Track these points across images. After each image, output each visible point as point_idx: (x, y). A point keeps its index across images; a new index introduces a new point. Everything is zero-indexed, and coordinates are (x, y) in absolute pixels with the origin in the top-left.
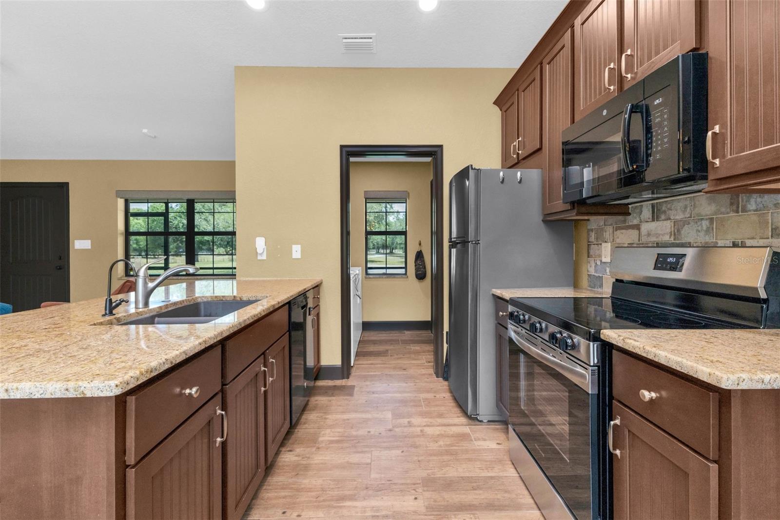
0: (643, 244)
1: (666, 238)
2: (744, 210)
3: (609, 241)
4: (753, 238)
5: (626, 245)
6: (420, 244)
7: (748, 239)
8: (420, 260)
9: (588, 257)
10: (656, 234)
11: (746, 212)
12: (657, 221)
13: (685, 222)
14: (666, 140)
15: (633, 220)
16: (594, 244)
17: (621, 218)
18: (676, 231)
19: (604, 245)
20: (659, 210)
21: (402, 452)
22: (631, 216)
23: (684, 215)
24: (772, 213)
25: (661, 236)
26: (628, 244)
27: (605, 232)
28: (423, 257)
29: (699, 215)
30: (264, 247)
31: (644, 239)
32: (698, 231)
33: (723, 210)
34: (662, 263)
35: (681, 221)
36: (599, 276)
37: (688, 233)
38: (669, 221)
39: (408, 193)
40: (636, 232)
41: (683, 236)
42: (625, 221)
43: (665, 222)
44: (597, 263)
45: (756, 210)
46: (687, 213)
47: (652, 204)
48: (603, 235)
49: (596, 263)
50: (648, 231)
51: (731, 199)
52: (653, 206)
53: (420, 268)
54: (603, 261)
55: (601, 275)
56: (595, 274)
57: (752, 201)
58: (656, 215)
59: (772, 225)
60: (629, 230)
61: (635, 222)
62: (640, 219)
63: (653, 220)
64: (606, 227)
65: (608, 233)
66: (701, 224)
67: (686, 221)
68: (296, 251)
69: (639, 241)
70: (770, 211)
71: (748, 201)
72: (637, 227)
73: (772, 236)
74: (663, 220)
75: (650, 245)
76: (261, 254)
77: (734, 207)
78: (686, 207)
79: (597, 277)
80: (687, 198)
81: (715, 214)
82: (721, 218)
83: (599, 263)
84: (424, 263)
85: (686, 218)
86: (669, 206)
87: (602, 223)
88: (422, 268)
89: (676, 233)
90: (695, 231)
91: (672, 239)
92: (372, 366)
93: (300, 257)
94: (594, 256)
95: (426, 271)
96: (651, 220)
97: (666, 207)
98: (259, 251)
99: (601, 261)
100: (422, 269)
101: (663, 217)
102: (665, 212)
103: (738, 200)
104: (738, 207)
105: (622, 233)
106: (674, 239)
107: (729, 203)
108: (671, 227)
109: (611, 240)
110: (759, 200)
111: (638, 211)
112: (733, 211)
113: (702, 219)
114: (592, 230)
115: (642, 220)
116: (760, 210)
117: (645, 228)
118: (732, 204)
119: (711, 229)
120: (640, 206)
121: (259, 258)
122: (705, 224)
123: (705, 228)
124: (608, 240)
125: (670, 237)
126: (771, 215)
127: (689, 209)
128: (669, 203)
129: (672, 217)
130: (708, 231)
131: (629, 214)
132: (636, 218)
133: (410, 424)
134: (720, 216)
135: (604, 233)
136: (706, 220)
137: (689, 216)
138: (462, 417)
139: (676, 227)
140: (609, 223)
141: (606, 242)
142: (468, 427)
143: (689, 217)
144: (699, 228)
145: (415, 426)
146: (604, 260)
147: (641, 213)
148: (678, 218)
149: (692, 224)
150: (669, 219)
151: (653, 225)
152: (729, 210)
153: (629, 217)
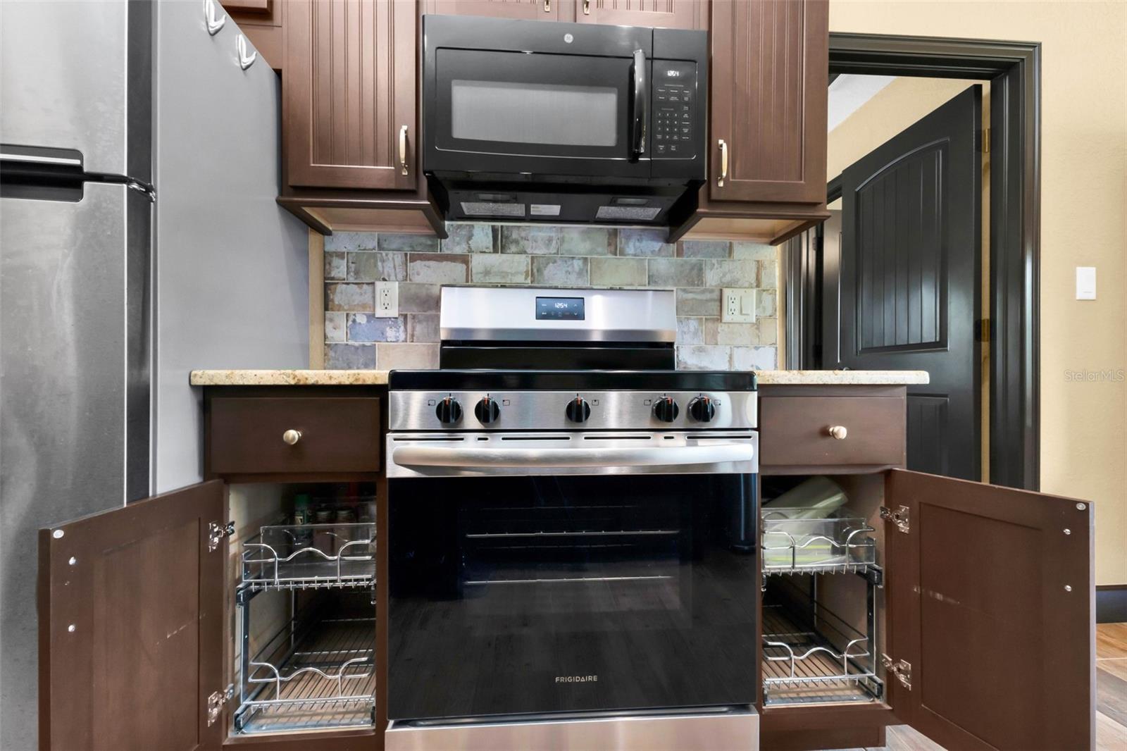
1: (519, 280)
2: (622, 253)
3: (393, 277)
7: (627, 285)
9: (328, 309)
10: (502, 272)
11: (625, 255)
12: (502, 253)
13: (549, 260)
15: (451, 246)
16: (348, 284)
17: (423, 239)
18: (535, 270)
19: (380, 285)
20: (507, 238)
22: (447, 240)
23: (548, 249)
24: (649, 260)
25: (510, 276)
27: (383, 261)
29: (569, 251)
31: (480, 279)
32: (568, 272)
33: (600, 250)
35: (543, 257)
36: (364, 346)
37: (554, 275)
38: (524, 256)
40: (460, 267)
41: (546, 278)
42: (433, 247)
43: (517, 256)
44: (358, 320)
45: (635, 255)
46: (552, 248)
47: (491, 226)
48: (376, 266)
49: (354, 321)
50: (487, 267)
51: (609, 239)
52: (494, 230)
54: (377, 315)
55: (368, 344)
56: (350, 342)
57: (631, 244)
58: (500, 243)
59: (649, 271)
60: (445, 263)
61: (459, 250)
62: (469, 247)
63: (495, 251)
64: (384, 253)
65: (389, 265)
66: (572, 264)
67: (549, 258)
69: (467, 281)
70: (647, 258)
71: (627, 243)
72: (464, 259)
73: (649, 283)
74: (513, 253)
77: (612, 248)
78: (550, 240)
79: (357, 348)
80: (551, 227)
81: (591, 252)
82: (597, 259)
83: (362, 319)
85: (550, 254)
86: (523, 234)
87: (372, 244)
89: (535, 274)
90: (564, 272)
91: (529, 281)
94: (346, 308)
96: (492, 251)
97: (519, 234)
99: (372, 317)
101: (513, 248)
102: (517, 242)
103: (616, 242)
104: (616, 249)
105: (428, 267)
106: (533, 282)
107: (606, 242)
108: (528, 264)
109: (400, 277)
110: (637, 244)
111: (462, 233)
112: (611, 253)
113: (573, 258)
114: (340, 255)
115: (473, 249)
116: (638, 256)
117: (479, 261)
118: (609, 244)
119: (585, 271)
120: (467, 225)
122: (577, 264)
123: (577, 268)
124: (389, 276)
125: (526, 279)
126: (648, 262)
127: (554, 242)
128: (524, 230)
129: (529, 251)
130: (581, 273)
131: (445, 236)
132: (458, 244)
134: (596, 256)
135: (379, 264)
136: (579, 259)
137: (555, 251)
139: (535, 265)
140: (394, 246)
141: (384, 280)
143: (555, 254)
144: (570, 269)
146: (380, 313)
147: (470, 237)
148: (539, 252)
149: (559, 262)
150: (523, 252)
151: (497, 259)
152: (606, 251)
153: (443, 240)
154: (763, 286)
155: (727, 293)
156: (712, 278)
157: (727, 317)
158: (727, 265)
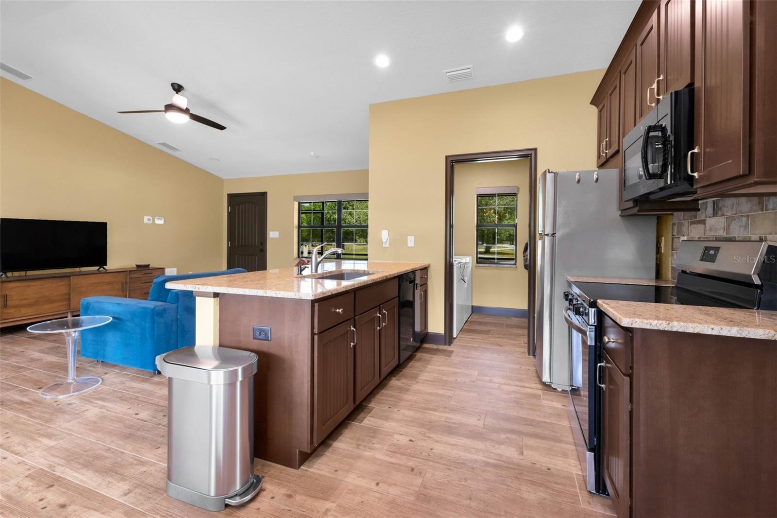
0: (707, 238)
1: (722, 233)
3: (685, 235)
4: (771, 234)
5: (697, 239)
7: (768, 234)
9: (672, 250)
10: (716, 229)
11: (767, 210)
12: (716, 216)
15: (701, 216)
16: (676, 238)
17: (694, 213)
18: (727, 226)
20: (718, 207)
22: (700, 212)
25: (719, 231)
26: (698, 238)
27: (683, 226)
29: (741, 212)
30: (387, 237)
31: (708, 234)
32: (740, 227)
33: (755, 209)
35: (731, 217)
37: (734, 228)
38: (723, 217)
40: (701, 226)
41: (732, 231)
42: (696, 217)
43: (721, 218)
45: (773, 210)
46: (733, 210)
47: (713, 201)
48: (681, 229)
50: (710, 227)
51: (759, 199)
52: (714, 203)
57: (771, 202)
58: (715, 210)
60: (699, 225)
61: (703, 218)
62: (706, 215)
63: (714, 216)
64: (684, 222)
65: (685, 227)
66: (742, 220)
67: (733, 218)
69: (705, 235)
71: (769, 202)
72: (703, 222)
74: (720, 216)
75: (711, 239)
77: (761, 207)
78: (733, 206)
81: (750, 212)
82: (754, 215)
86: (723, 204)
87: (682, 218)
89: (727, 229)
90: (738, 226)
91: (725, 234)
96: (712, 216)
101: (720, 214)
102: (721, 209)
103: (763, 200)
104: (763, 207)
105: (694, 228)
107: (758, 202)
108: (725, 222)
109: (687, 234)
111: (705, 207)
112: (760, 210)
113: (743, 216)
114: (675, 225)
117: (708, 223)
118: (759, 203)
119: (747, 226)
120: (706, 201)
122: (744, 220)
123: (744, 223)
124: (685, 233)
125: (724, 232)
128: (724, 201)
129: (725, 214)
131: (699, 210)
132: (703, 214)
134: (753, 213)
136: (745, 216)
137: (734, 213)
139: (727, 222)
140: (686, 218)
144: (741, 224)
147: (706, 209)
148: (729, 214)
149: (737, 220)
150: (723, 215)
151: (714, 220)
152: (758, 208)
153: (698, 212)
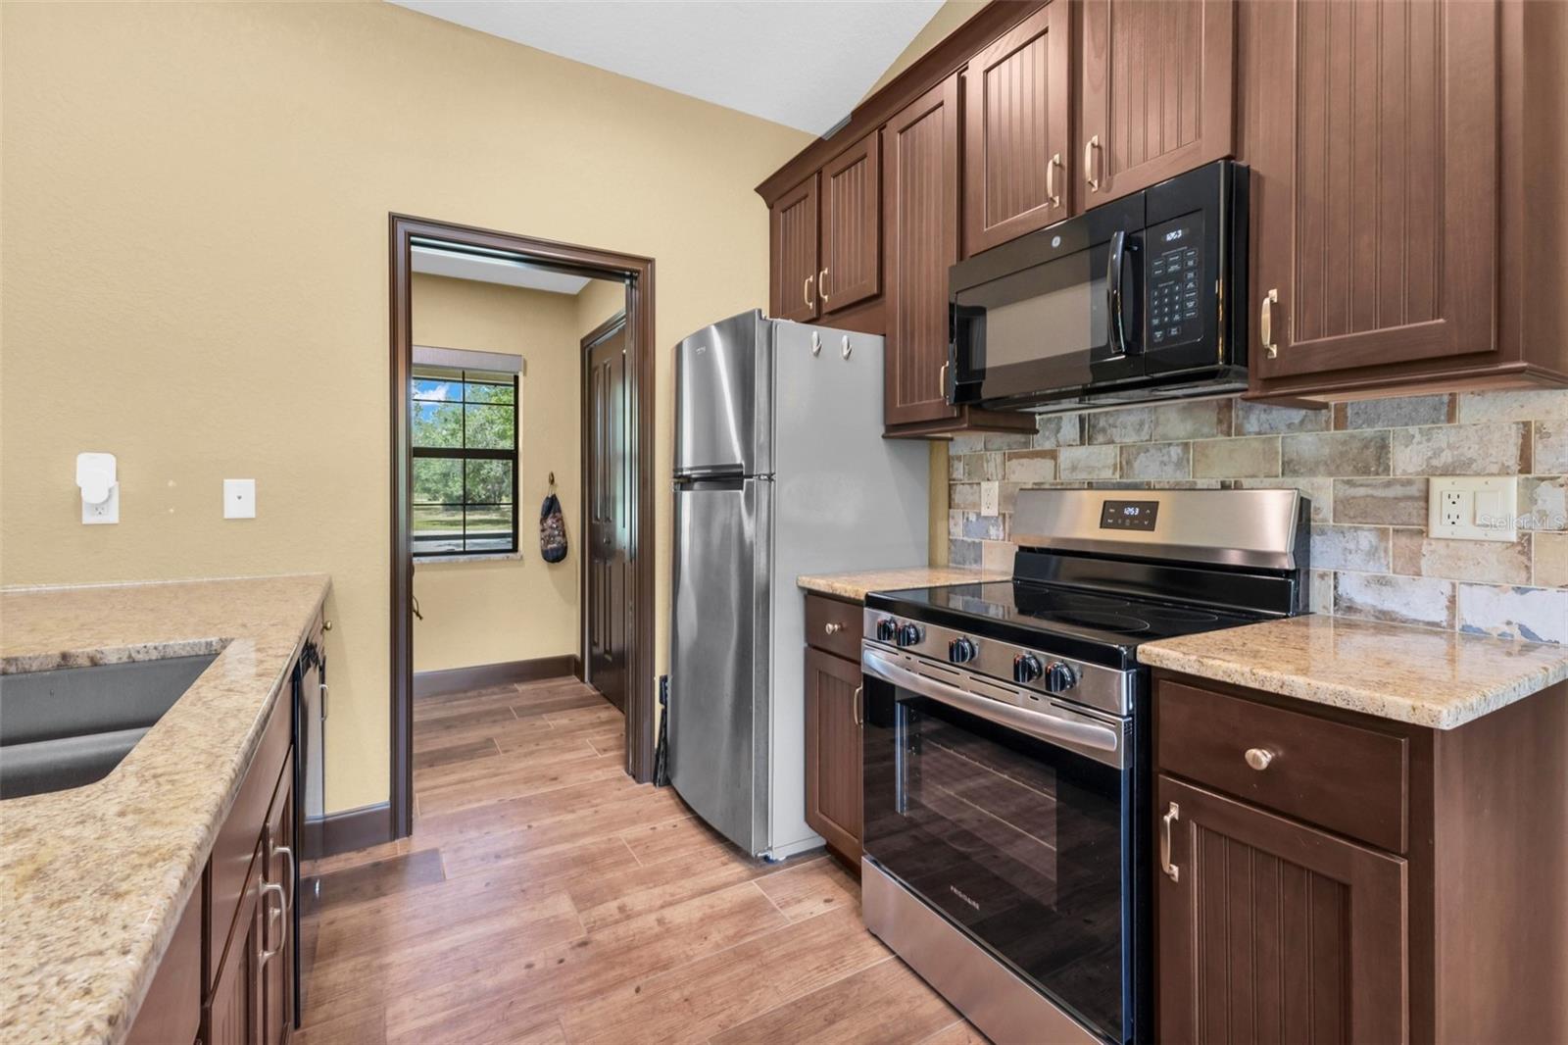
0: (1062, 484)
1: (1107, 475)
2: (1239, 433)
3: (995, 478)
4: (1253, 476)
5: (1030, 487)
6: (552, 481)
7: (1246, 477)
8: (554, 517)
9: (950, 507)
10: (1089, 467)
11: (1243, 435)
12: (1089, 444)
13: (1140, 449)
14: (1191, 304)
15: (1043, 441)
16: (963, 484)
17: (1020, 438)
18: (1124, 463)
19: (984, 485)
20: (1094, 427)
21: (638, 990)
22: (1039, 435)
23: (1139, 436)
24: (1283, 438)
25: (1097, 472)
26: (1035, 484)
27: (988, 462)
28: (560, 511)
29: (1164, 437)
30: (112, 482)
31: (1065, 476)
32: (1163, 463)
33: (1206, 430)
34: (1112, 515)
35: (1134, 446)
36: (974, 542)
37: (1146, 466)
38: (1112, 446)
39: (525, 362)
40: (1049, 463)
41: (1136, 472)
42: (1026, 444)
43: (1104, 447)
44: (970, 519)
45: (1259, 433)
46: (1144, 433)
47: (1080, 416)
48: (982, 466)
49: (967, 519)
50: (1072, 462)
51: (1218, 413)
52: (1082, 420)
53: (554, 537)
54: (982, 514)
55: (977, 540)
56: (965, 539)
57: (1253, 418)
58: (1087, 433)
59: (1283, 455)
60: (1036, 460)
61: (1048, 445)
62: (1058, 441)
63: (1082, 443)
64: (988, 453)
65: (992, 464)
66: (1169, 453)
67: (1140, 447)
68: (239, 498)
69: (1055, 479)
70: (1280, 435)
71: (1246, 417)
72: (1052, 455)
73: (1283, 474)
74: (1101, 444)
75: (1076, 486)
76: (98, 508)
77: (1225, 427)
78: (1141, 424)
79: (969, 544)
80: (1143, 408)
81: (1193, 436)
82: (1202, 443)
83: (973, 518)
84: (563, 524)
85: (1142, 441)
86: (1111, 421)
87: (980, 446)
88: (559, 535)
89: (1125, 465)
90: (1158, 463)
91: (1118, 475)
92: (467, 786)
93: (252, 514)
94: (962, 506)
95: (566, 543)
96: (1078, 443)
97: (1106, 421)
98: (90, 496)
99: (978, 515)
100: (558, 539)
101: (1101, 438)
102: (1104, 430)
103: (1231, 417)
104: (1230, 427)
105: (1023, 465)
106: (1120, 478)
107: (1215, 419)
108: (1116, 456)
109: (1000, 476)
110: (1263, 416)
111: (1053, 426)
112: (1222, 432)
113: (1170, 445)
114: (959, 458)
115: (1061, 443)
116: (1265, 433)
117: (1066, 456)
118: (1220, 422)
119: (1185, 462)
120: (1056, 417)
121: (88, 518)
122: (1175, 452)
123: (1174, 458)
124: (992, 475)
125: (1114, 474)
126: (1282, 442)
127: (1147, 426)
128: (1112, 416)
129: (1117, 440)
130: (1179, 464)
131: (1036, 432)
132: (1048, 438)
133: (626, 914)
134: (1200, 440)
135: (985, 465)
136: (1178, 445)
137: (1148, 437)
138: (733, 861)
139: (1124, 456)
140: (995, 447)
141: (988, 480)
142: (752, 881)
143: (1147, 441)
144: (1166, 458)
145: (639, 914)
146: (985, 512)
147: (1058, 431)
148: (1128, 440)
149: (1152, 451)
150: (1111, 442)
151: (1082, 452)
152: (1215, 431)
153: (1035, 436)
154: (1538, 470)
155: (1439, 485)
156: (1406, 459)
157: (1438, 527)
158: (1444, 435)
